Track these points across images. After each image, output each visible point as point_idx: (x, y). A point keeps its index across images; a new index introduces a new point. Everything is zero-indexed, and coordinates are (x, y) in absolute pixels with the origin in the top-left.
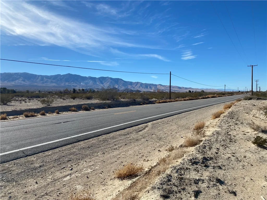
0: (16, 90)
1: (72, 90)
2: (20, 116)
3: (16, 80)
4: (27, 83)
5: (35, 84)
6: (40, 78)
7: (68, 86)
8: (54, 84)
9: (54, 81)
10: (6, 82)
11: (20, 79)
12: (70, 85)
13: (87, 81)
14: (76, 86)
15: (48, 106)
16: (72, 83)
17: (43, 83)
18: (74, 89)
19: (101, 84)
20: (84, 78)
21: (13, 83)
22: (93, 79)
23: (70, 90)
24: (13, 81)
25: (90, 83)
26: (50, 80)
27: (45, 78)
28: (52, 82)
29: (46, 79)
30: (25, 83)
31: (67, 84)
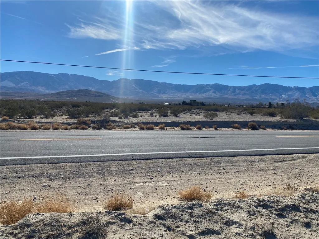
0: (205, 102)
1: (268, 104)
2: (177, 128)
3: (207, 92)
4: (218, 95)
5: (226, 96)
6: (232, 89)
7: (265, 98)
8: (247, 97)
9: (247, 93)
10: (198, 94)
11: (211, 91)
12: (266, 97)
13: (290, 93)
14: (276, 99)
15: (211, 120)
16: (271, 94)
17: (235, 95)
18: (270, 103)
19: (313, 97)
20: (287, 89)
21: (204, 95)
22: (302, 90)
23: (265, 104)
24: (204, 93)
25: (296, 95)
26: (243, 92)
27: (237, 90)
28: (245, 94)
29: (239, 91)
30: (216, 95)
31: (263, 96)
